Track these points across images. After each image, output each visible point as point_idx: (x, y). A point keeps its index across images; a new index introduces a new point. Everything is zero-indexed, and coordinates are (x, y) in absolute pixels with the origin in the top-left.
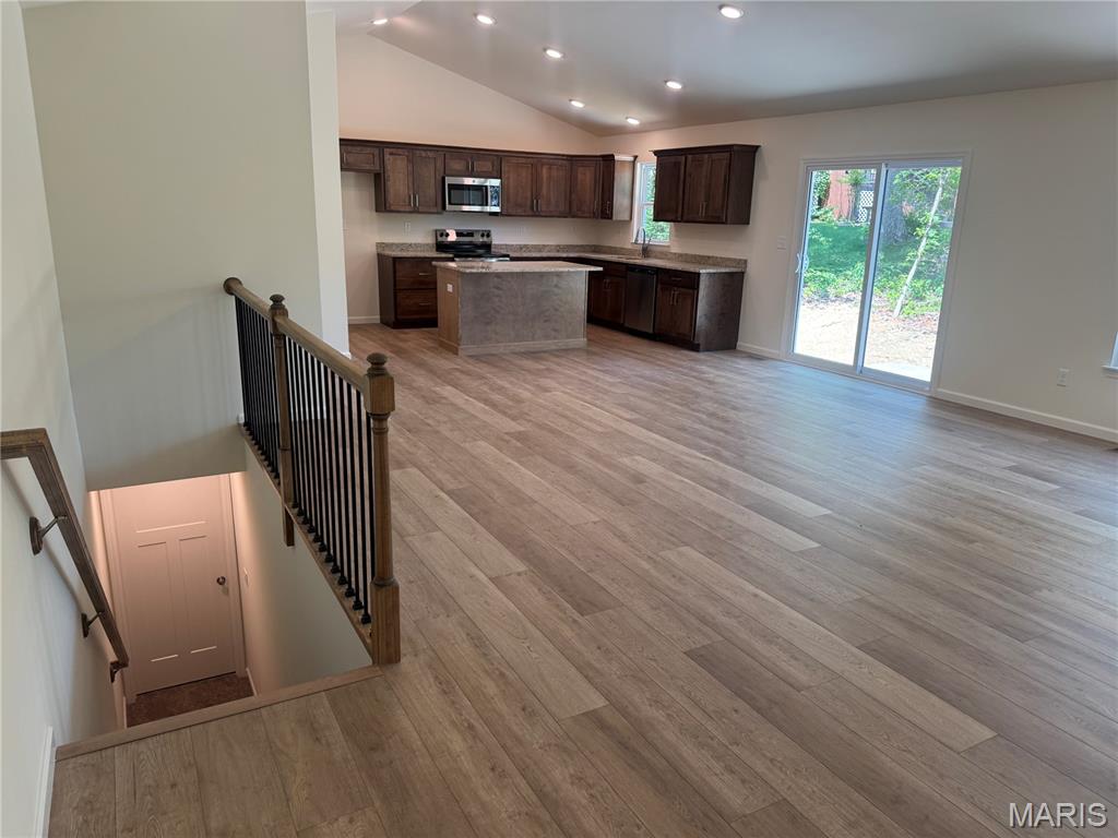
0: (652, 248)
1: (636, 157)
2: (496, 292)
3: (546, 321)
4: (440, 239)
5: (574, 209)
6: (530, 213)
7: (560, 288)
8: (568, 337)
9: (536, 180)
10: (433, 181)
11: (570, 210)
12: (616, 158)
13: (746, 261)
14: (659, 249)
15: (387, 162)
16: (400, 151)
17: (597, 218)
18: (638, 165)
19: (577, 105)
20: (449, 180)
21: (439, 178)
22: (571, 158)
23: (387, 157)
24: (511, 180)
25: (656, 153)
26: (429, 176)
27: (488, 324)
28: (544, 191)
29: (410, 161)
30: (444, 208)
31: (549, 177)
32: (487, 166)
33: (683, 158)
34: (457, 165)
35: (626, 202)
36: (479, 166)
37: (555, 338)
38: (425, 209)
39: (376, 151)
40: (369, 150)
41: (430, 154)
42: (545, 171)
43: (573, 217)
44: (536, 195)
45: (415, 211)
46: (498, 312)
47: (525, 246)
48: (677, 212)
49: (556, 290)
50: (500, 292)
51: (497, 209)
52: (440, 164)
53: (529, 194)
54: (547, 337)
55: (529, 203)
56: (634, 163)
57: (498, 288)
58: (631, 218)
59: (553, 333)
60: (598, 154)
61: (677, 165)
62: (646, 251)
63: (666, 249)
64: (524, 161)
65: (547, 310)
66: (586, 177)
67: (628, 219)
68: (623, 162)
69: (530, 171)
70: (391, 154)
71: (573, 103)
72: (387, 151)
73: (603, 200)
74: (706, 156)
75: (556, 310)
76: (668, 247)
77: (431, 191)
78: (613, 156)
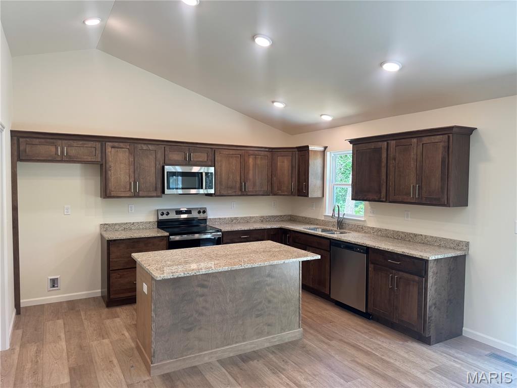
0: (347, 222)
1: (326, 148)
2: (200, 290)
3: (258, 316)
4: (161, 217)
5: (276, 189)
6: (240, 193)
7: (272, 277)
8: (283, 330)
9: (244, 168)
10: (153, 170)
11: (272, 190)
12: (310, 148)
13: (467, 244)
14: (353, 222)
15: (108, 153)
16: (122, 145)
17: (294, 195)
18: (328, 154)
19: (279, 106)
20: (168, 168)
21: (159, 167)
22: (272, 150)
23: (109, 149)
24: (223, 169)
25: (351, 142)
26: (149, 165)
27: (190, 330)
28: (251, 175)
29: (132, 153)
30: (163, 192)
31: (255, 165)
32: (203, 157)
33: (386, 143)
34: (176, 156)
35: (319, 182)
36: (195, 157)
37: (269, 334)
38: (146, 194)
39: (98, 145)
40: (90, 144)
41: (150, 147)
42: (251, 160)
43: (274, 195)
44: (244, 180)
45: (136, 195)
46: (201, 314)
47: (236, 218)
48: (380, 192)
49: (269, 280)
50: (205, 290)
51: (212, 191)
52: (160, 155)
53: (238, 178)
54: (260, 334)
55: (238, 185)
56: (324, 152)
57: (203, 286)
58: (323, 196)
59: (266, 328)
60: (295, 146)
61: (378, 151)
62: (341, 224)
63: (361, 223)
64: (233, 152)
65: (260, 303)
66: (284, 165)
67: (320, 195)
68: (315, 152)
69: (239, 160)
70: (113, 147)
71: (276, 104)
72: (109, 144)
73: (299, 182)
74: (415, 140)
75: (269, 302)
76: (365, 221)
77: (151, 177)
78: (308, 147)
